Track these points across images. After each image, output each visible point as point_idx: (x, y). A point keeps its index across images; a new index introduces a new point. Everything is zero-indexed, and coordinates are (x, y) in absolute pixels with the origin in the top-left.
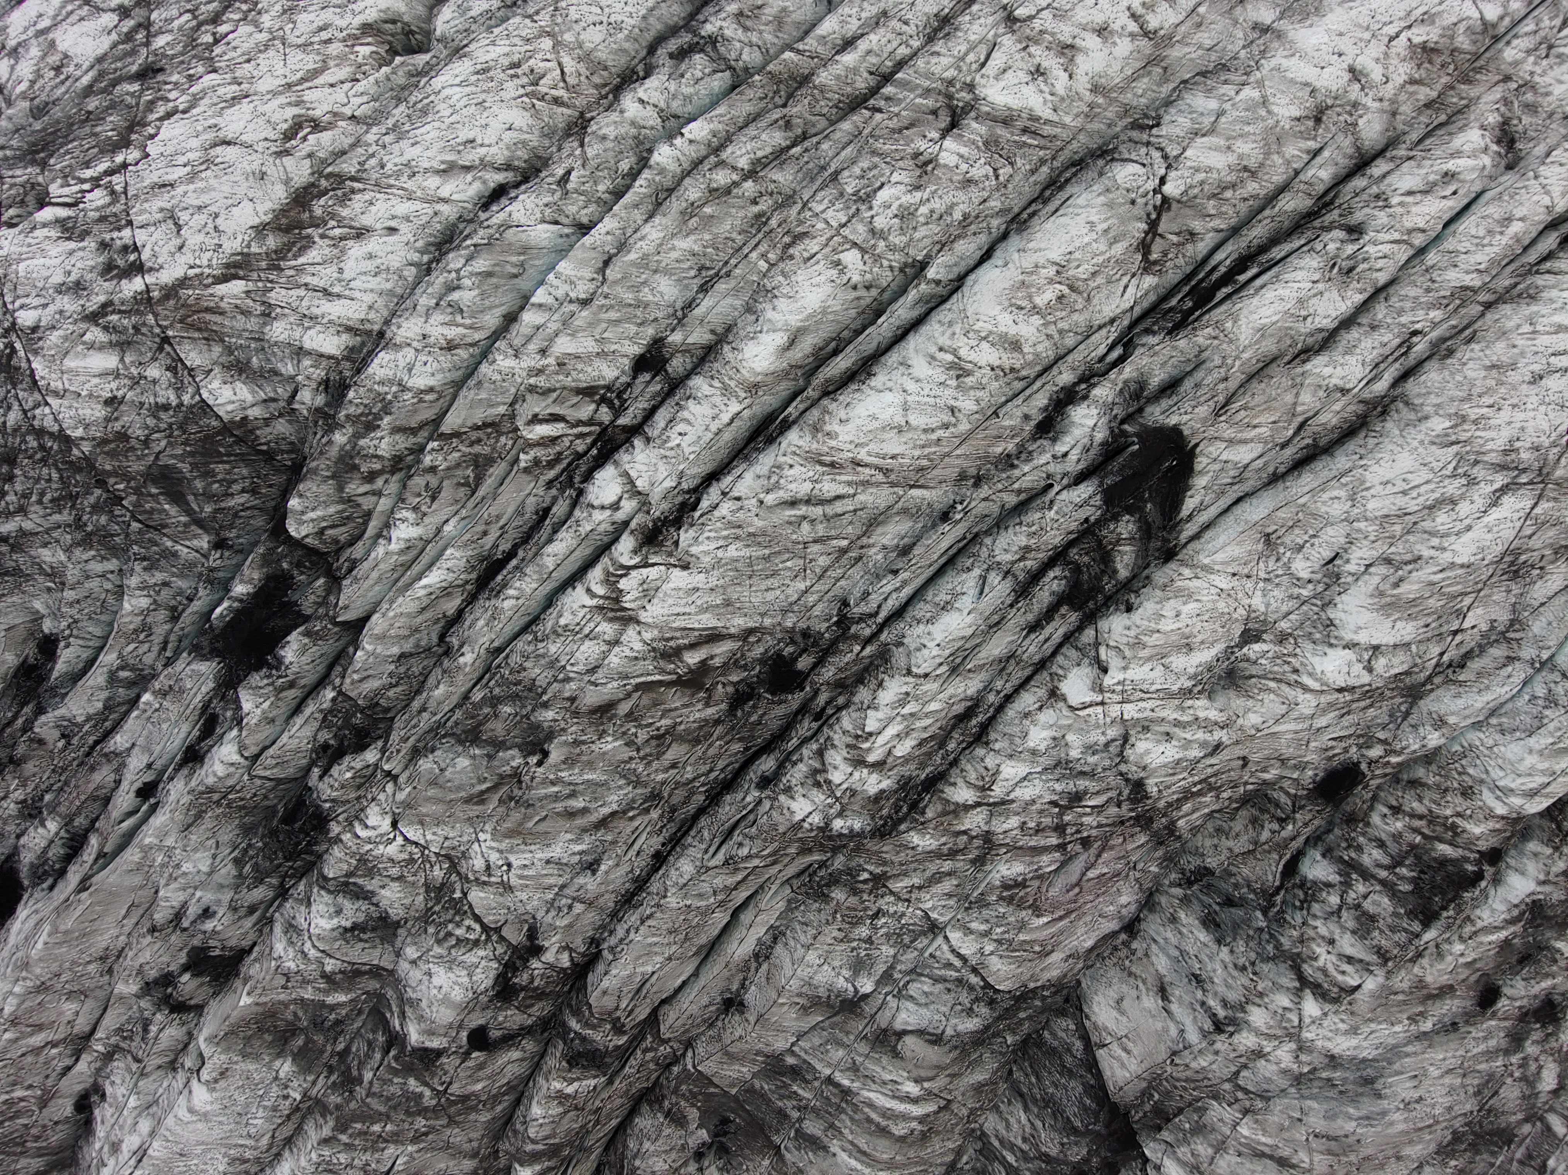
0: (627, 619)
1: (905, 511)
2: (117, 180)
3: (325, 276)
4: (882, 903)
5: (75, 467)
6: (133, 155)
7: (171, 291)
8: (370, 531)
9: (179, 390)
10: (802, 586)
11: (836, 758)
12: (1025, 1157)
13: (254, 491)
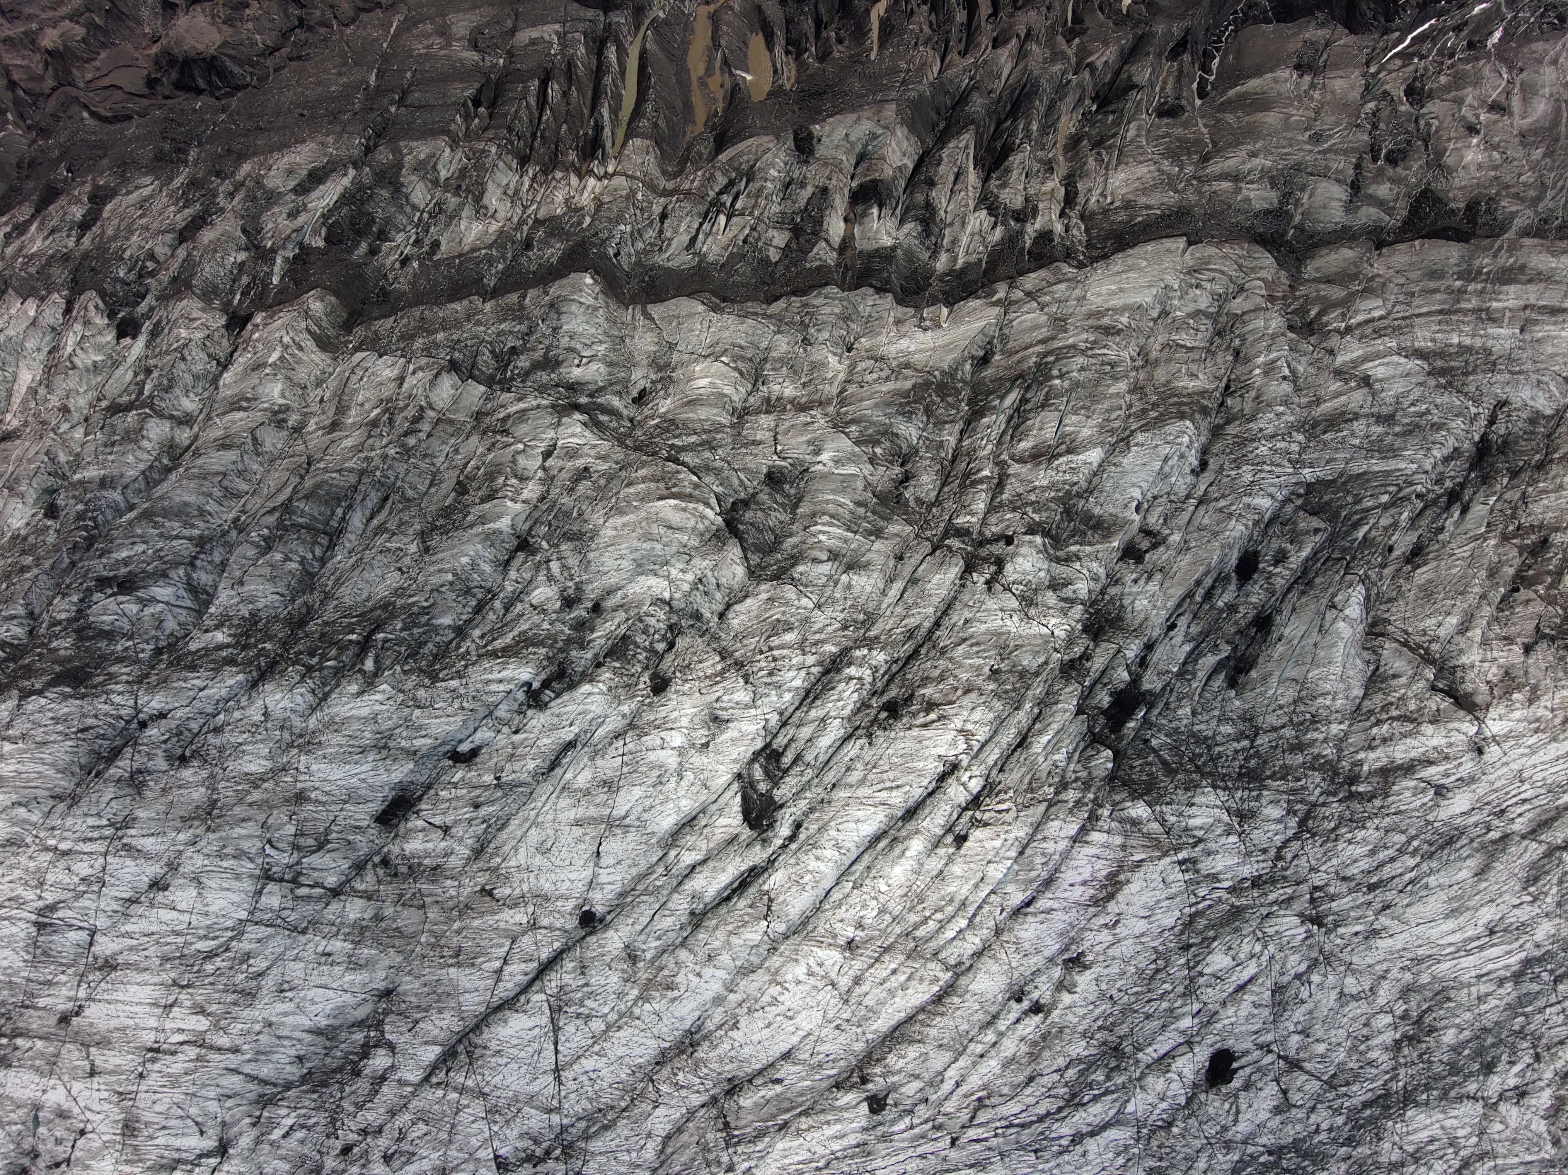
0: (961, 731)
1: (851, 786)
2: (1193, 900)
3: (1099, 864)
4: (842, 616)
5: (1210, 774)
6: (1187, 911)
7: (1165, 854)
8: (1076, 756)
9: (1162, 812)
10: (890, 751)
11: (870, 679)
12: (770, 508)
13: (1132, 767)
